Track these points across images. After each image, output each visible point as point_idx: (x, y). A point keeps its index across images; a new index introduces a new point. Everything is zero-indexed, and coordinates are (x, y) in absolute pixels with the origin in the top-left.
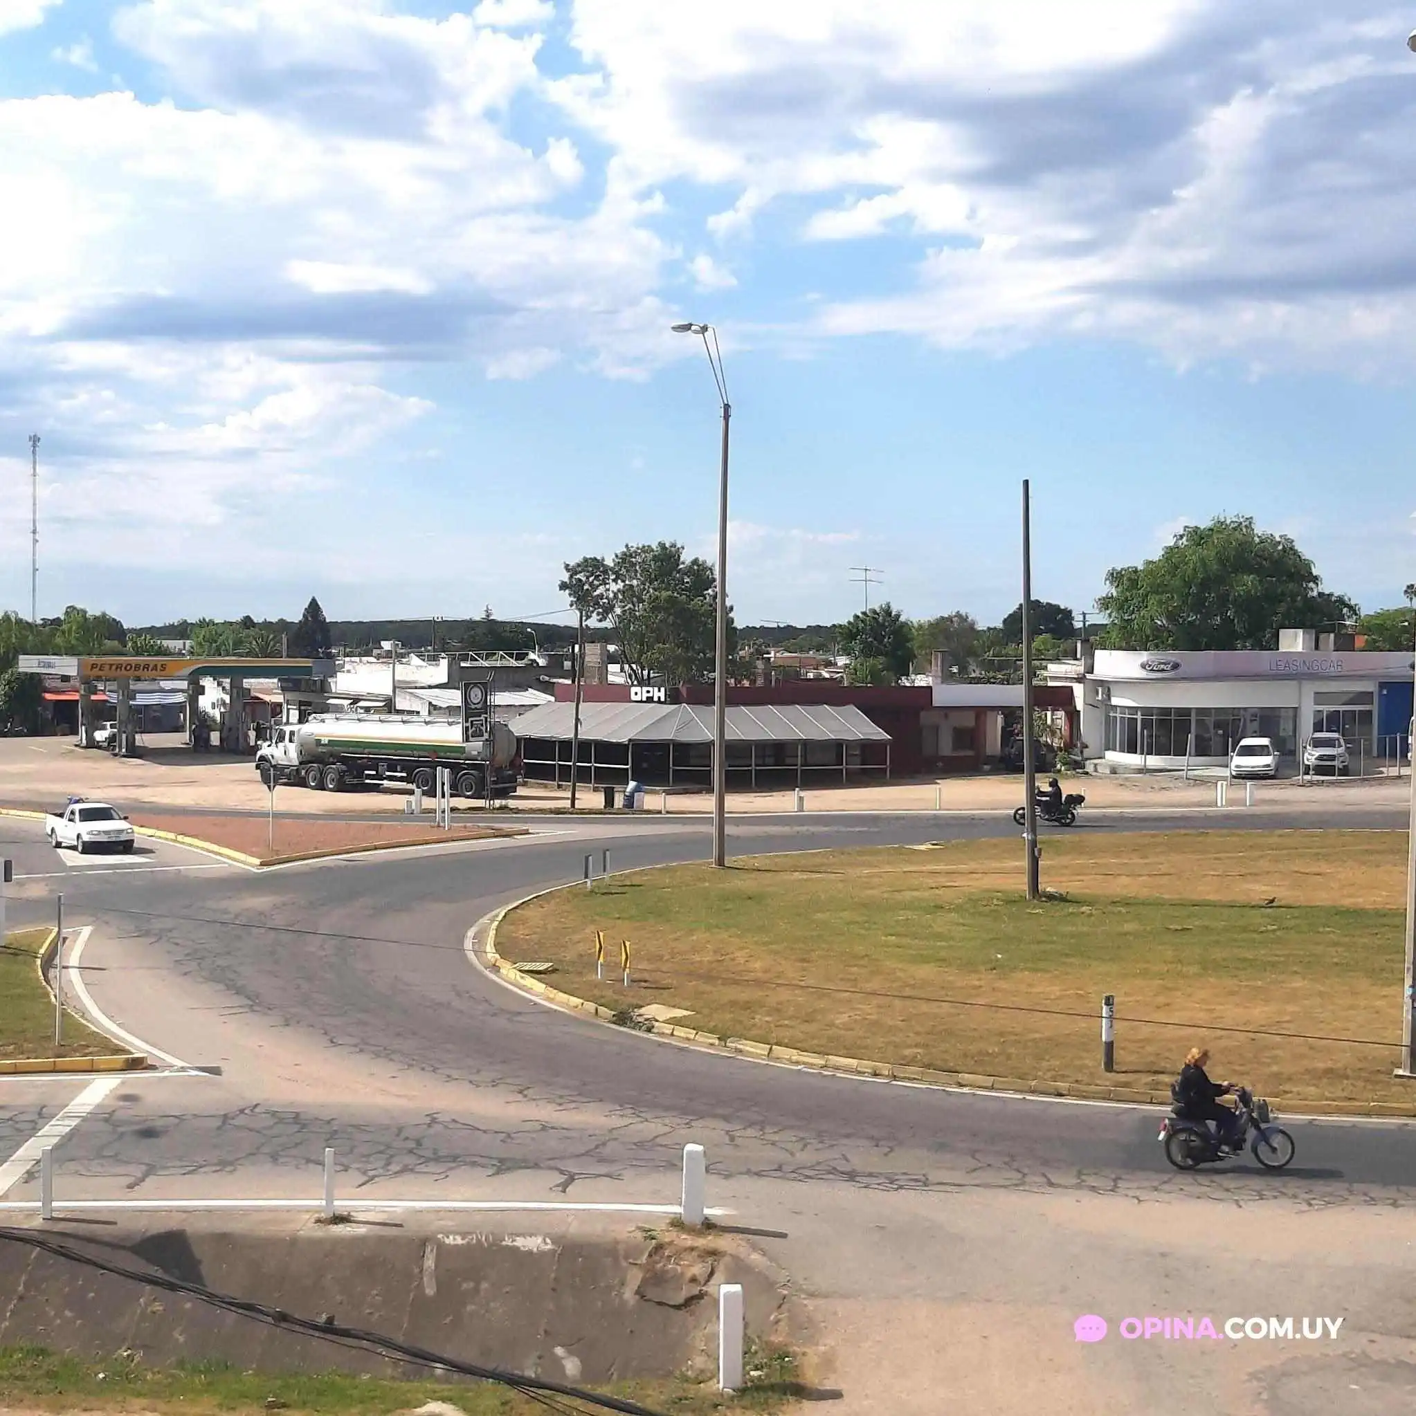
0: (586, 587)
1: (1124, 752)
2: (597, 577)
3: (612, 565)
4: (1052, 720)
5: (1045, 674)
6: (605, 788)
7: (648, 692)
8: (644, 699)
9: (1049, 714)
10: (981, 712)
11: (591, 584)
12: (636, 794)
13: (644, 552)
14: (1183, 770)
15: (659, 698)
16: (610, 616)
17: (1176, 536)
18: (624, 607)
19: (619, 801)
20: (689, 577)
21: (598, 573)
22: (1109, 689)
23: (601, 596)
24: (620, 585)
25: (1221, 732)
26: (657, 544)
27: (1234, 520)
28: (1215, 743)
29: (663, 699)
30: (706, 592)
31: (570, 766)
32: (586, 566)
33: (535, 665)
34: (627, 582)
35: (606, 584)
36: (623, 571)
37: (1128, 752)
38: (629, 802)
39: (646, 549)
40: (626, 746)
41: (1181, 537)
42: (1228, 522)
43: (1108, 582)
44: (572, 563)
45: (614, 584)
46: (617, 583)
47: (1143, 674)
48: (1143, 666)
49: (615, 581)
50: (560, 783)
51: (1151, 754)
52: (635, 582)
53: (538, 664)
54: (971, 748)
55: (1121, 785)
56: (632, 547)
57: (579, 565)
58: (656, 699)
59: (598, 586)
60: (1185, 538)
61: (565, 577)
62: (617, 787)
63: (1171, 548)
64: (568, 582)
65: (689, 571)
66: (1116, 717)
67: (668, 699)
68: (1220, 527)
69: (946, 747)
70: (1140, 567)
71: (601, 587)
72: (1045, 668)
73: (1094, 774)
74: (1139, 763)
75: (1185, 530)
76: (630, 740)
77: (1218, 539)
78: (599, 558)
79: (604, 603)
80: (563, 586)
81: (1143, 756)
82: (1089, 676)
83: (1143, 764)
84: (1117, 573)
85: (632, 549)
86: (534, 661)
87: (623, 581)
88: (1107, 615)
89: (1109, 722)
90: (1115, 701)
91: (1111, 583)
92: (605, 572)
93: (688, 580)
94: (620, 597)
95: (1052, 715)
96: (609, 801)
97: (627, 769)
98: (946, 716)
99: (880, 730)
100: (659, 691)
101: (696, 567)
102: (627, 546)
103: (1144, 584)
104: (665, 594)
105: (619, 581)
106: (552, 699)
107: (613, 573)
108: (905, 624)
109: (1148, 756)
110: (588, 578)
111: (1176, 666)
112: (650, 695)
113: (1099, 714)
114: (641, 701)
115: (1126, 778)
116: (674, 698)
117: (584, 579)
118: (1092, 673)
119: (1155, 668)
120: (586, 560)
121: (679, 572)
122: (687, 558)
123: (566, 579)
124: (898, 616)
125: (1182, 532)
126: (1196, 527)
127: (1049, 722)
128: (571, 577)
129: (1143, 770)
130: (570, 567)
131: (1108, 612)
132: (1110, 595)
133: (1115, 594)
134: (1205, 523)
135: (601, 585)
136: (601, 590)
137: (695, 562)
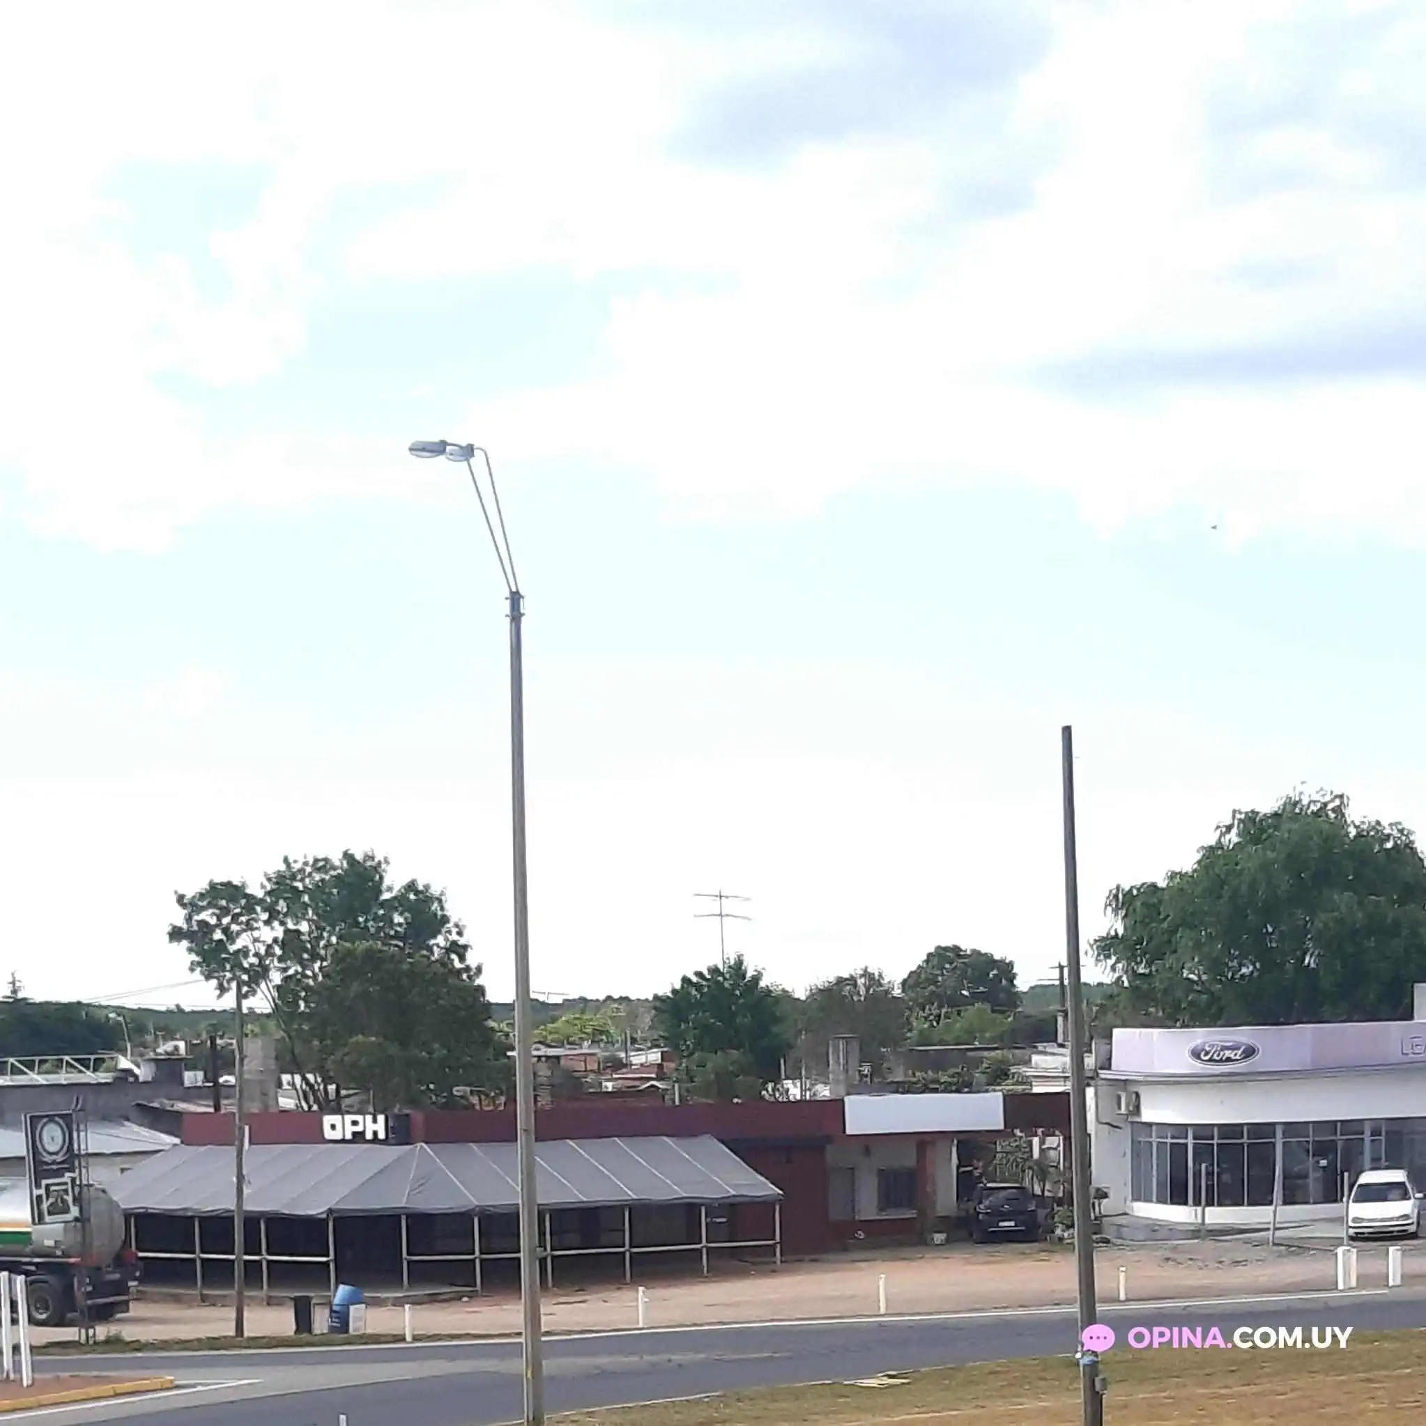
0: (218, 935)
1: (1165, 1202)
2: (235, 918)
3: (260, 894)
4: (1042, 1151)
5: (1029, 1072)
6: (296, 1300)
7: (355, 1123)
8: (349, 1136)
9: (1036, 1140)
10: (924, 1141)
11: (226, 931)
12: (352, 1308)
13: (319, 870)
14: (1268, 1229)
15: (375, 1133)
16: (263, 985)
17: (1218, 827)
18: (285, 970)
19: (321, 1321)
20: (401, 914)
21: (238, 910)
22: (1138, 1095)
23: (244, 952)
24: (279, 932)
25: (1323, 1163)
26: (341, 856)
27: (1313, 798)
28: (1313, 1183)
29: (382, 1136)
30: (432, 942)
31: (232, 1261)
32: (215, 898)
33: (131, 1079)
34: (291, 926)
35: (252, 929)
36: (282, 906)
37: (1173, 1203)
38: (341, 1320)
39: (322, 865)
40: (326, 1221)
41: (1229, 828)
42: (1305, 802)
43: (1109, 909)
44: (190, 893)
45: (267, 928)
46: (272, 928)
47: (1197, 1067)
48: (1196, 1054)
49: (267, 923)
50: (205, 1292)
51: (1213, 1205)
52: (304, 927)
53: (136, 1077)
54: (910, 1204)
55: (1168, 1259)
56: (295, 862)
57: (202, 896)
58: (369, 1136)
59: (238, 934)
60: (1234, 831)
61: (178, 917)
62: (314, 1295)
63: (1211, 849)
64: (185, 926)
65: (400, 902)
66: (1151, 1143)
67: (391, 1136)
68: (1291, 812)
69: (868, 1207)
70: (1162, 884)
71: (244, 935)
72: (1028, 1062)
73: (1120, 1241)
74: (1192, 1220)
75: (1234, 817)
76: (330, 1211)
77: (1289, 832)
78: (236, 882)
79: (252, 965)
80: (176, 934)
81: (1199, 1209)
82: (1104, 1074)
83: (1200, 1221)
84: (1124, 896)
85: (296, 867)
86: (128, 1072)
87: (282, 923)
88: (1109, 968)
89: (1139, 1151)
90: (1149, 1114)
91: (1116, 911)
92: (249, 909)
93: (401, 920)
94: (278, 951)
95: (1042, 1142)
96: (303, 1321)
97: (327, 1264)
98: (867, 1151)
99: (763, 1179)
100: (375, 1121)
101: (412, 897)
102: (286, 860)
103: (1170, 912)
104: (362, 946)
105: (276, 924)
106: (177, 1141)
107: (264, 910)
108: (768, 992)
109: (1208, 1209)
110: (219, 919)
111: (1250, 1052)
112: (359, 1128)
113: (1124, 1139)
114: (343, 1141)
115: (1175, 1248)
116: (400, 1134)
117: (213, 921)
118: (1109, 1068)
119: (1215, 1057)
120: (213, 886)
121: (383, 904)
122: (394, 880)
123: (181, 922)
124: (756, 979)
125: (1228, 822)
126: (1253, 811)
127: (1036, 1154)
128: (189, 919)
129: (1200, 1232)
130: (185, 901)
131: (1111, 962)
132: (1113, 933)
133: (1121, 932)
134: (1267, 805)
135: (245, 931)
136: (243, 941)
137: (411, 886)
